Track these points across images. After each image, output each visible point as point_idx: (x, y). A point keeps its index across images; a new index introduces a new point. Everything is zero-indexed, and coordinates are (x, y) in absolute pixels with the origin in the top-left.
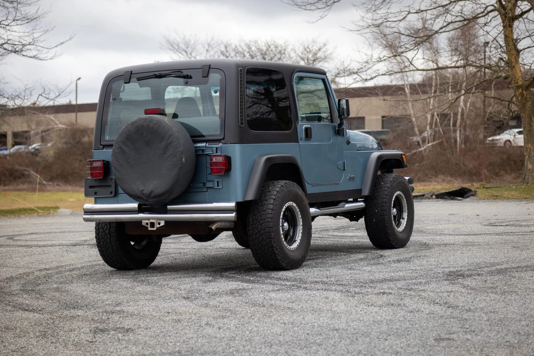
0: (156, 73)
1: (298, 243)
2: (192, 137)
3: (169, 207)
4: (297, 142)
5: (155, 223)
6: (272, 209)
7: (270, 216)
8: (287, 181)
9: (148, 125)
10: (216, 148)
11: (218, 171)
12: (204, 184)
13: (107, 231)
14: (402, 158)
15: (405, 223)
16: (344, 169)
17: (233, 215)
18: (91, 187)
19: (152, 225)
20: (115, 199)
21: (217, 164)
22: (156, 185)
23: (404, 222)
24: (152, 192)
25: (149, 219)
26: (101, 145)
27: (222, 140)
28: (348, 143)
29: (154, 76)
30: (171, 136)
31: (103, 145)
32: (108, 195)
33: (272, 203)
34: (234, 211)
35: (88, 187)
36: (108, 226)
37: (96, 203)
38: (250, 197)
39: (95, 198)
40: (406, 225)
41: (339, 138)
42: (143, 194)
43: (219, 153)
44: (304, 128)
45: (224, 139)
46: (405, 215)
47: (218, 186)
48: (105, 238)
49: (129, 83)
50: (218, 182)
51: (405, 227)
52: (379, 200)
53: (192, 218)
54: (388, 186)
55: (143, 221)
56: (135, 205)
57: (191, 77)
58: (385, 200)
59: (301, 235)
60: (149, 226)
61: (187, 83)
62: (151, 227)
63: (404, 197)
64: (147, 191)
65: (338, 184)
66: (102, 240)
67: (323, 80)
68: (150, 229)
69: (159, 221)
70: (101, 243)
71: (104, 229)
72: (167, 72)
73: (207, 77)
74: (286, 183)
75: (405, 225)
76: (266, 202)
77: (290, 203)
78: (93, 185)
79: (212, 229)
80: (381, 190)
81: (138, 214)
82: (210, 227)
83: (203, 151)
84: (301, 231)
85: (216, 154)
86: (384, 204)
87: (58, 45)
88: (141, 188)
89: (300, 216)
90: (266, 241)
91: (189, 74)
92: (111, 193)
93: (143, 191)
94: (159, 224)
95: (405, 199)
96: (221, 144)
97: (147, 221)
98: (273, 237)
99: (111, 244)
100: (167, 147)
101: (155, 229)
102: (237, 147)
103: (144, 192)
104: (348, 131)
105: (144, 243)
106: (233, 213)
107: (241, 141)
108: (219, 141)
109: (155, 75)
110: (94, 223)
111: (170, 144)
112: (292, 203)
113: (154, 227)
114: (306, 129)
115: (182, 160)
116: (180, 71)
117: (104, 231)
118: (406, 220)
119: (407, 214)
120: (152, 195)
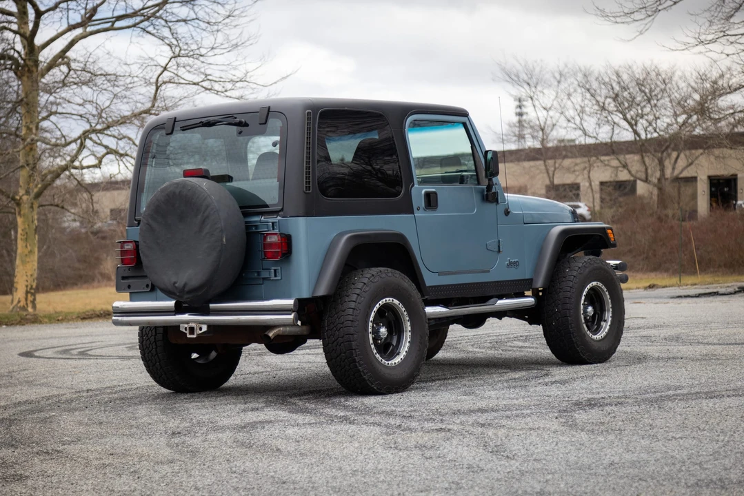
0: (203, 120)
1: (402, 357)
2: (241, 208)
3: (211, 305)
4: (412, 213)
5: (195, 328)
6: (354, 309)
7: (351, 318)
8: (382, 269)
9: (180, 192)
10: (273, 223)
11: (274, 255)
12: (259, 273)
13: (152, 339)
14: (606, 234)
15: (608, 327)
16: (499, 251)
17: (291, 317)
18: (124, 278)
19: (192, 330)
20: (153, 295)
21: (271, 245)
22: (191, 275)
23: (606, 327)
24: (185, 285)
25: (187, 322)
26: (136, 220)
27: (280, 211)
28: (507, 213)
29: (201, 124)
30: (207, 207)
32: (144, 289)
33: (354, 300)
34: (293, 312)
35: (120, 278)
36: (154, 331)
37: (131, 300)
38: (322, 291)
39: (130, 293)
40: (609, 330)
41: (490, 207)
42: (176, 287)
43: (277, 231)
44: (423, 192)
45: (282, 210)
46: (609, 316)
47: (275, 276)
48: (150, 349)
49: (171, 134)
50: (275, 270)
51: (608, 334)
52: (561, 294)
53: (240, 321)
54: (575, 274)
55: (181, 325)
56: (171, 303)
57: (246, 125)
58: (569, 294)
59: (408, 344)
60: (187, 332)
61: (240, 133)
62: (190, 334)
63: (605, 290)
64: (180, 284)
65: (489, 272)
66: (147, 351)
67: (464, 125)
68: (189, 336)
69: (200, 325)
70: (146, 354)
71: (149, 336)
72: (216, 118)
73: (265, 123)
74: (381, 271)
75: (606, 330)
76: (347, 299)
77: (387, 299)
78: (126, 275)
79: (269, 336)
80: (564, 279)
81: (175, 315)
82: (266, 333)
83: (256, 226)
84: (409, 340)
85: (273, 232)
86: (567, 301)
87: (278, 81)
88: (173, 280)
89: (407, 318)
90: (345, 353)
91: (243, 120)
92: (147, 286)
93: (175, 283)
94: (201, 329)
95: (607, 293)
96: (279, 218)
97: (186, 326)
98: (354, 347)
99: (158, 357)
100: (203, 222)
101: (194, 336)
102: (302, 221)
103: (176, 285)
104: (506, 194)
105: (213, 354)
106: (290, 314)
107: (308, 214)
108: (276, 213)
109: (201, 122)
110: (137, 328)
111: (207, 217)
112: (391, 299)
113: (193, 334)
114: (428, 195)
115: (222, 240)
116: (231, 116)
117: (149, 339)
118: (609, 323)
119: (610, 315)
120: (186, 289)
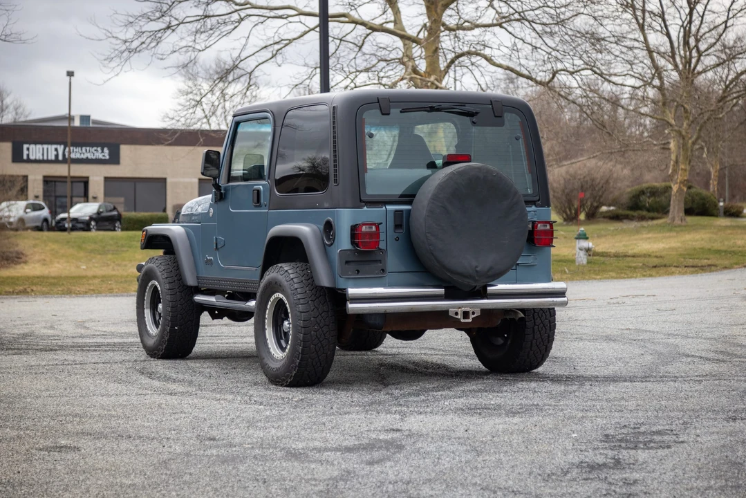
0: (434, 105)
5: (469, 312)
9: (484, 177)
18: (347, 262)
19: (466, 315)
21: (542, 232)
25: (460, 307)
26: (360, 201)
27: (537, 201)
31: (364, 202)
32: (378, 274)
35: (344, 263)
42: (477, 271)
45: (539, 200)
47: (532, 262)
49: (388, 114)
50: (532, 257)
55: (450, 310)
60: (461, 317)
61: (474, 123)
62: (464, 318)
64: (482, 268)
68: (463, 321)
69: (474, 309)
73: (501, 117)
78: (350, 260)
88: (474, 264)
92: (382, 271)
93: (476, 267)
94: (473, 313)
97: (456, 310)
101: (470, 320)
103: (477, 269)
106: (565, 297)
109: (430, 107)
113: (469, 318)
120: (490, 274)
